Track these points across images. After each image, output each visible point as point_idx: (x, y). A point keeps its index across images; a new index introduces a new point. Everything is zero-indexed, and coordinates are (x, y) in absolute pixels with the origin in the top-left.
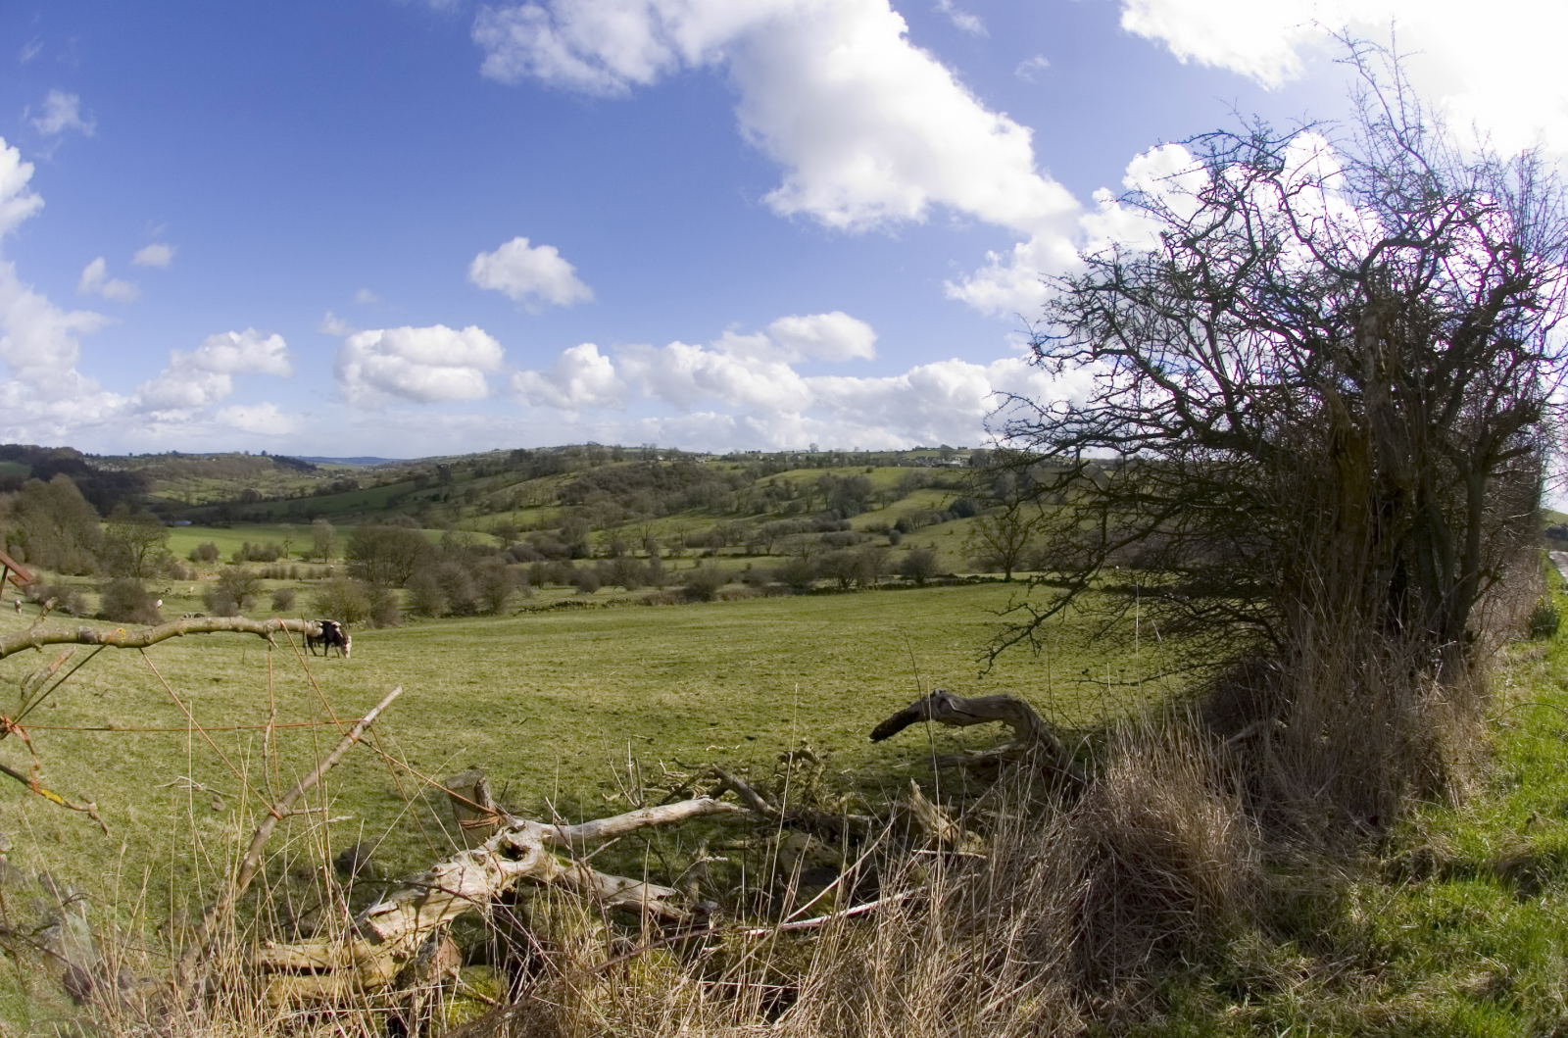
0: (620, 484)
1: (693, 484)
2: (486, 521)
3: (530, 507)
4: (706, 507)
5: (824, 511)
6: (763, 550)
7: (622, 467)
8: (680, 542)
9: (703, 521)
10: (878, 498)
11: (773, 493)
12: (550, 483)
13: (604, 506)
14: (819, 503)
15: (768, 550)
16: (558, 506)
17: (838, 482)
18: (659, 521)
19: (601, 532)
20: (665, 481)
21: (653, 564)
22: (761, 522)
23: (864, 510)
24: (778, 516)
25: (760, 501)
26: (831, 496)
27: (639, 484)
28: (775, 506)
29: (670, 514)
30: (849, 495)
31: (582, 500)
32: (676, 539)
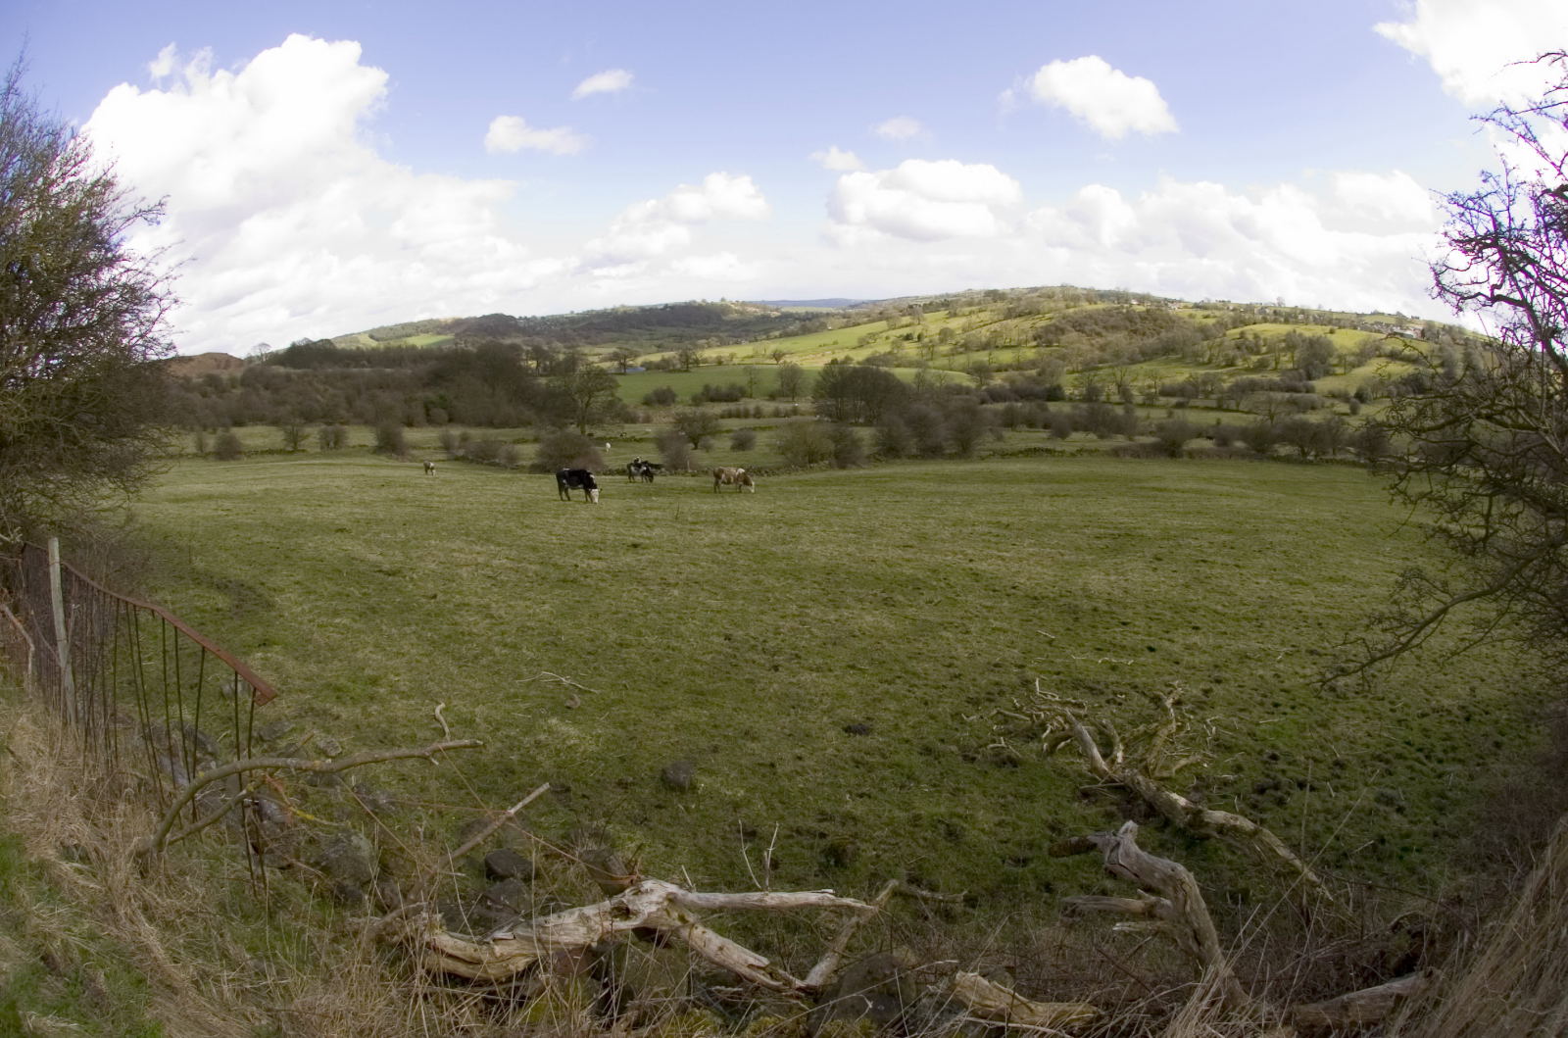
0: (1094, 326)
1: (1167, 331)
2: (961, 360)
3: (1006, 347)
4: (1179, 356)
5: (1291, 370)
6: (1232, 404)
7: (1098, 311)
8: (1153, 390)
9: (1176, 370)
10: (1340, 361)
11: (1244, 346)
12: (1026, 324)
13: (1079, 349)
14: (1286, 361)
15: (1238, 405)
16: (1034, 347)
17: (1303, 341)
18: (1134, 367)
19: (1077, 375)
20: (1138, 326)
21: (1128, 411)
22: (1231, 375)
23: (1327, 373)
24: (1248, 370)
25: (1231, 353)
26: (1297, 354)
27: (1115, 328)
28: (1245, 360)
29: (1145, 361)
30: (1315, 355)
31: (1058, 341)
32: (1150, 387)
